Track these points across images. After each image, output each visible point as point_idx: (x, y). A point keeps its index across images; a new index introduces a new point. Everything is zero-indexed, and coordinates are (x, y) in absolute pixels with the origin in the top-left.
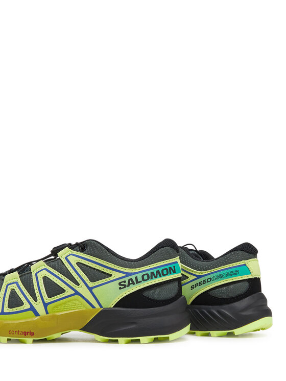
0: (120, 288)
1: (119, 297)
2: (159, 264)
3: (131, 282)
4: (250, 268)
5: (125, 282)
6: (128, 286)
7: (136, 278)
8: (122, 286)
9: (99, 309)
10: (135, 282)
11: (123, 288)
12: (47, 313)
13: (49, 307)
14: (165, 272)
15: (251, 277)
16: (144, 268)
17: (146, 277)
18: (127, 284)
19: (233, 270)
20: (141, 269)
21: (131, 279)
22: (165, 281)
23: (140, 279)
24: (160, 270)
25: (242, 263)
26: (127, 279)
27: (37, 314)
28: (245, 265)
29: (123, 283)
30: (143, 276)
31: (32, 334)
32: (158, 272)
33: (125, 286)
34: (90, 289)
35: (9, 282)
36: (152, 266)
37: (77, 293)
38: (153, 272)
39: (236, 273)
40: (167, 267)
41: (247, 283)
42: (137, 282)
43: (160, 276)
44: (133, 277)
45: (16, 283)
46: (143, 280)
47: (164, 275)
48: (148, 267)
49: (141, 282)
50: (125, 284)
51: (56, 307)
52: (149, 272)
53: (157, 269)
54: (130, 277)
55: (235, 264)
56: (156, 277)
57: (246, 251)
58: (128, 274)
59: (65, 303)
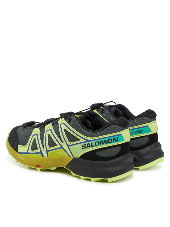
0: (83, 148)
1: (82, 153)
2: (107, 136)
3: (88, 146)
4: (150, 128)
5: (85, 145)
6: (87, 147)
7: (92, 143)
8: (84, 147)
9: (72, 158)
10: (91, 146)
11: (84, 148)
12: (48, 156)
13: (49, 153)
14: (110, 141)
15: (151, 134)
16: (98, 138)
17: (97, 143)
18: (86, 146)
19: (140, 129)
20: (95, 138)
21: (89, 144)
22: (109, 147)
23: (94, 144)
24: (107, 139)
25: (145, 125)
26: (86, 143)
27: (43, 156)
28: (147, 126)
29: (84, 146)
30: (96, 143)
31: (40, 167)
32: (105, 141)
33: (85, 147)
34: (68, 146)
35: (34, 134)
36: (102, 137)
37: (62, 147)
38: (102, 141)
39: (142, 132)
40: (112, 138)
41: (148, 138)
42: (92, 146)
43: (106, 143)
44: (90, 143)
45: (37, 135)
46: (96, 145)
47: (109, 143)
48: (100, 137)
49: (94, 146)
50: (85, 146)
51: (52, 153)
52: (100, 141)
53: (105, 139)
54: (88, 143)
55: (141, 126)
56: (103, 144)
57: (148, 117)
58: (88, 141)
59: (56, 152)
